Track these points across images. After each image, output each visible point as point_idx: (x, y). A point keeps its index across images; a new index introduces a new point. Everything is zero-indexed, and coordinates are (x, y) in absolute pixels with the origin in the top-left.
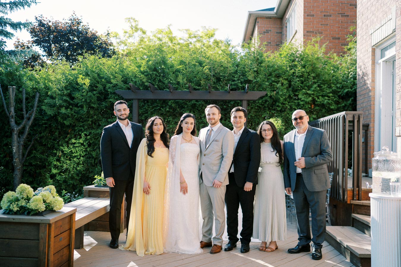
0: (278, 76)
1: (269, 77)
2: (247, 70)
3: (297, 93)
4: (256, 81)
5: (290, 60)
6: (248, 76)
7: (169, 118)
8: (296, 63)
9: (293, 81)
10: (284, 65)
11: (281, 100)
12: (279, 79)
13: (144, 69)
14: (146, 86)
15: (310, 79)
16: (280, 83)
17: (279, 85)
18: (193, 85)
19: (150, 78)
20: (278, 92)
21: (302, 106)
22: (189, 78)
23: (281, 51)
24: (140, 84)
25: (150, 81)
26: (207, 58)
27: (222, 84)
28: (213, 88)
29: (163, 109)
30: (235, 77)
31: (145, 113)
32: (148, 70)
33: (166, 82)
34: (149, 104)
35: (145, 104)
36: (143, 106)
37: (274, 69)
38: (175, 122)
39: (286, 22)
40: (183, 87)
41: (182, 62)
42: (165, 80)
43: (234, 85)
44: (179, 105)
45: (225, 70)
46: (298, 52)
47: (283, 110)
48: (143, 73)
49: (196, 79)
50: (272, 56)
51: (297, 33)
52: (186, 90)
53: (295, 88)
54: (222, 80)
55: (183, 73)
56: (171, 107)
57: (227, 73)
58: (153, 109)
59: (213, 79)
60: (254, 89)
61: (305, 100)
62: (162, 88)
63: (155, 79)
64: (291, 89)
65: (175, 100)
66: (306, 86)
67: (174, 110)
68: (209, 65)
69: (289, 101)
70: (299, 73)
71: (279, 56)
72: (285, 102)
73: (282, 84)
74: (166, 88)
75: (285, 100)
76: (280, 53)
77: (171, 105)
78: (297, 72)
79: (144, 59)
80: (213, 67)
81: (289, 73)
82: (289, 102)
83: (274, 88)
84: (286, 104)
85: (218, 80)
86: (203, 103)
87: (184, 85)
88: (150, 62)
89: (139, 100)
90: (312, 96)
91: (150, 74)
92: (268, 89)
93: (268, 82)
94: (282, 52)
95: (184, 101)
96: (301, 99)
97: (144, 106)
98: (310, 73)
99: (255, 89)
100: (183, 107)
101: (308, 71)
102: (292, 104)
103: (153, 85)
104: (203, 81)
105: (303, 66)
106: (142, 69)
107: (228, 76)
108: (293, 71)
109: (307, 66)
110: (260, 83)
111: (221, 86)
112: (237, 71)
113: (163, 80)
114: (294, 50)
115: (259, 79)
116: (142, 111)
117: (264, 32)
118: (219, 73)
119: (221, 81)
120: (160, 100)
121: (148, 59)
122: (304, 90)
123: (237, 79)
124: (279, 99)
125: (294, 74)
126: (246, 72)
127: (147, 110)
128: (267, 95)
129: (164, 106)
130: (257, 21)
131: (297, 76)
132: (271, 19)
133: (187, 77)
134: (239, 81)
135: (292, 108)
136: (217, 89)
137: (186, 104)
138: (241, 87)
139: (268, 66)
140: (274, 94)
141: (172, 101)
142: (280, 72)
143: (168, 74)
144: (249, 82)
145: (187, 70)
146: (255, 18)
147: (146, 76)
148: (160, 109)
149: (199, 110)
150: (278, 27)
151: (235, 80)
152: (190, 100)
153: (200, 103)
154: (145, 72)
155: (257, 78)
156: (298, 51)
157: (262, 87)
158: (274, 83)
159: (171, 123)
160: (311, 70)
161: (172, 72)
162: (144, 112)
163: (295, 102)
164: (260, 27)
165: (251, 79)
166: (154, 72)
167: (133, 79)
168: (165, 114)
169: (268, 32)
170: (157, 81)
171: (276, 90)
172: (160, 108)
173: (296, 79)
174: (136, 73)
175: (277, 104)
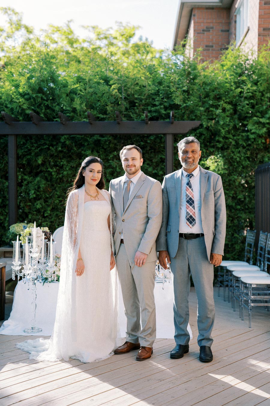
0: (218, 98)
1: (204, 100)
2: (173, 89)
3: (245, 123)
4: (186, 106)
5: (236, 74)
6: (174, 99)
7: (61, 161)
8: (244, 78)
9: (239, 105)
10: (226, 81)
11: (222, 133)
12: (219, 102)
13: (24, 90)
14: (28, 115)
15: (264, 101)
16: (220, 108)
17: (219, 111)
18: (95, 112)
19: (34, 103)
20: (218, 122)
21: (253, 140)
22: (90, 103)
23: (224, 61)
24: (18, 112)
25: (33, 108)
26: (115, 72)
27: (137, 111)
28: (125, 117)
29: (53, 149)
30: (156, 100)
31: (28, 155)
32: (31, 92)
33: (57, 108)
34: (33, 141)
35: (27, 141)
36: (24, 144)
37: (212, 88)
38: (71, 166)
39: (235, 14)
40: (80, 115)
41: (79, 80)
42: (55, 106)
43: (155, 111)
44: (76, 142)
45: (141, 90)
46: (248, 62)
47: (226, 146)
48: (23, 95)
49: (99, 103)
50: (211, 69)
51: (249, 32)
52: (85, 120)
53: (243, 115)
54: (137, 104)
55: (82, 95)
56: (64, 145)
57: (145, 94)
58: (39, 149)
59: (124, 104)
60: (183, 116)
61: (257, 132)
62: (51, 117)
63: (40, 105)
64: (236, 116)
65: (70, 135)
66: (259, 112)
67: (69, 149)
68: (118, 84)
69: (233, 134)
70: (248, 93)
71: (220, 67)
72: (227, 136)
73: (224, 110)
74: (57, 118)
75: (229, 132)
76: (222, 63)
77: (65, 142)
78: (245, 91)
79: (23, 76)
80: (125, 86)
81: (233, 93)
82: (234, 136)
83: (212, 115)
84: (230, 138)
85: (132, 104)
86: (110, 139)
87: (82, 113)
88: (33, 81)
89: (17, 136)
90: (267, 126)
91: (33, 98)
92: (203, 117)
93: (204, 107)
94: (225, 63)
95: (83, 136)
96: (251, 130)
97: (26, 144)
98: (264, 93)
99: (185, 117)
100: (81, 145)
101: (261, 89)
102: (238, 138)
103: (38, 113)
104: (110, 106)
105: (256, 81)
106: (21, 90)
107: (146, 99)
108: (239, 90)
109: (260, 82)
110: (192, 108)
111: (136, 113)
112: (158, 91)
113: (53, 106)
114: (243, 59)
115: (190, 103)
116: (23, 151)
117: (203, 31)
118: (133, 95)
119: (136, 106)
120: (48, 135)
121: (28, 75)
122: (255, 118)
123: (159, 102)
124: (220, 130)
125: (242, 94)
126: (172, 93)
127: (29, 150)
128: (201, 125)
129: (55, 143)
130: (193, 14)
131: (246, 98)
132: (214, 10)
133: (87, 102)
134: (162, 106)
135: (238, 143)
136: (130, 118)
137: (87, 140)
138: (165, 114)
139: (205, 83)
140: (213, 125)
141: (65, 136)
142: (222, 91)
143: (60, 97)
144: (175, 107)
145: (87, 91)
146: (190, 9)
147: (27, 100)
148: (49, 149)
149: (105, 149)
150: (224, 21)
151: (155, 104)
152: (92, 135)
153: (106, 138)
154: (25, 94)
155: (187, 101)
156: (248, 60)
157: (195, 114)
158: (211, 109)
159: (66, 168)
160: (266, 88)
161: (64, 93)
162: (25, 153)
163: (242, 136)
164: (198, 23)
165: (179, 103)
166: (39, 95)
167: (9, 106)
168: (56, 156)
169: (209, 31)
170: (44, 108)
171: (215, 119)
172: (49, 146)
173: (244, 101)
174: (13, 96)
175: (217, 138)
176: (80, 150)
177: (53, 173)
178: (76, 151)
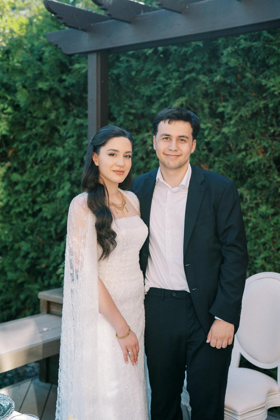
176: (259, 79)
178: (251, 80)
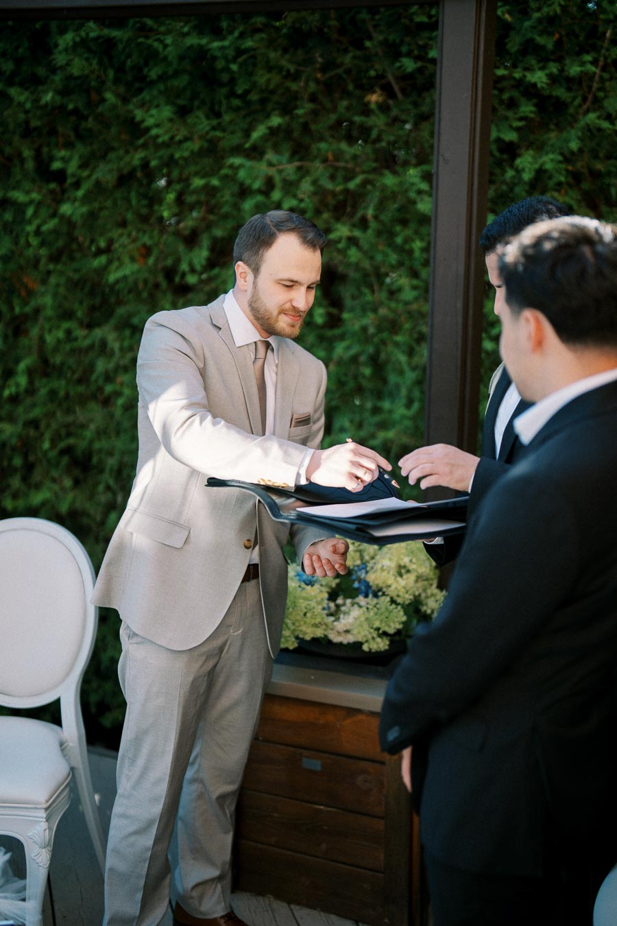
177: (30, 212)
